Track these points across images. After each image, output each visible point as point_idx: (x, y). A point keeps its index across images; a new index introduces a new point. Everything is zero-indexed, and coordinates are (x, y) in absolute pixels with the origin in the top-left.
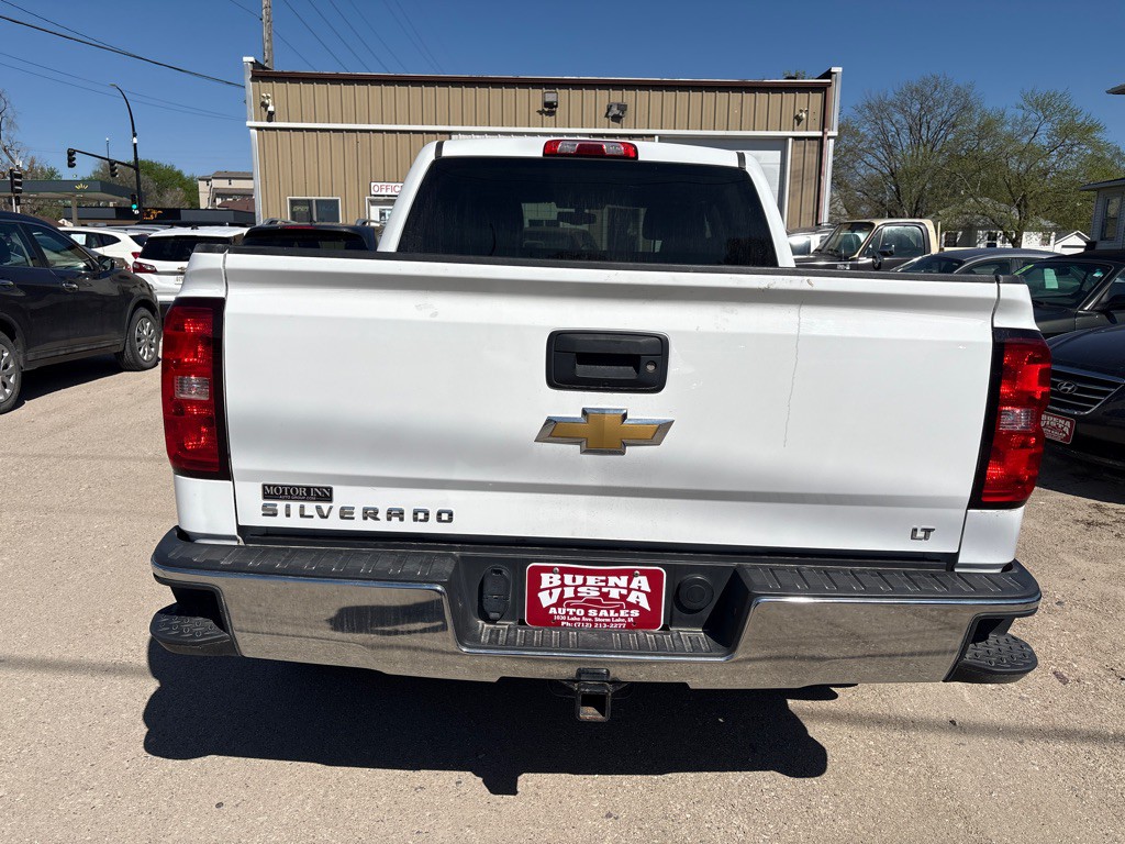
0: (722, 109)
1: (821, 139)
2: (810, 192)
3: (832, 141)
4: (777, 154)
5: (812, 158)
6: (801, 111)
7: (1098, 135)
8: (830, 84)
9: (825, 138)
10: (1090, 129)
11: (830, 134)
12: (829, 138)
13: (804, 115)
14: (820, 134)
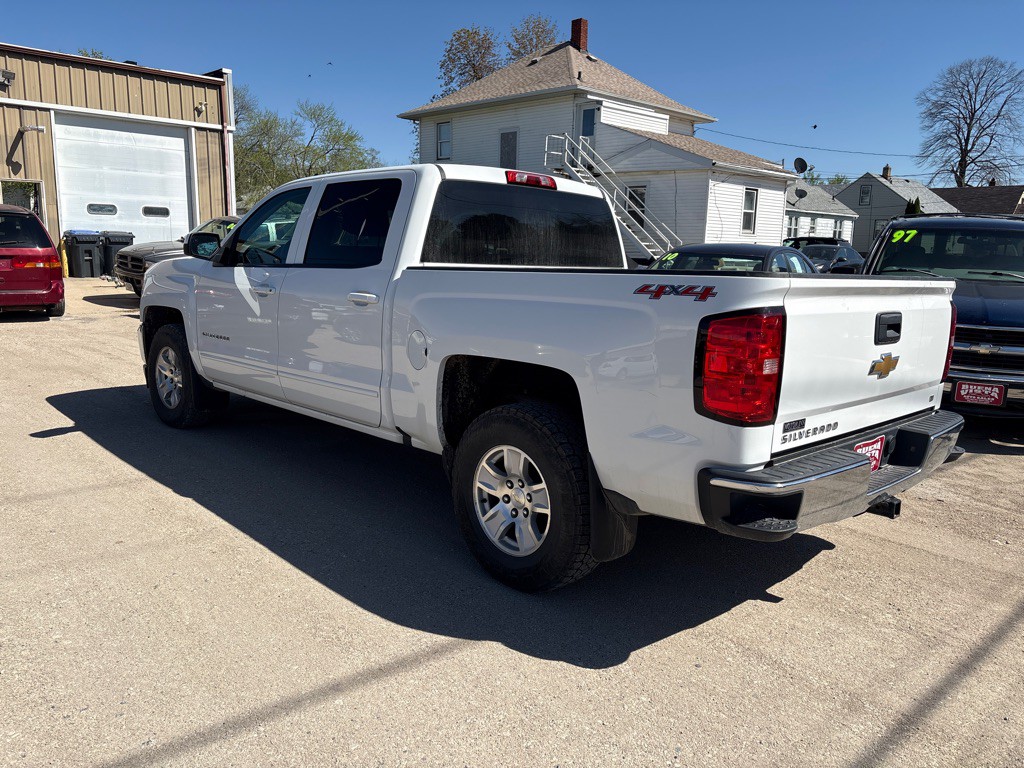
0: (135, 95)
1: (221, 132)
2: (217, 180)
3: (231, 135)
4: (180, 142)
5: (215, 149)
6: (201, 104)
7: (358, 143)
8: (223, 83)
9: (226, 132)
10: (351, 138)
11: (229, 128)
12: (229, 131)
13: (204, 108)
14: (219, 127)
